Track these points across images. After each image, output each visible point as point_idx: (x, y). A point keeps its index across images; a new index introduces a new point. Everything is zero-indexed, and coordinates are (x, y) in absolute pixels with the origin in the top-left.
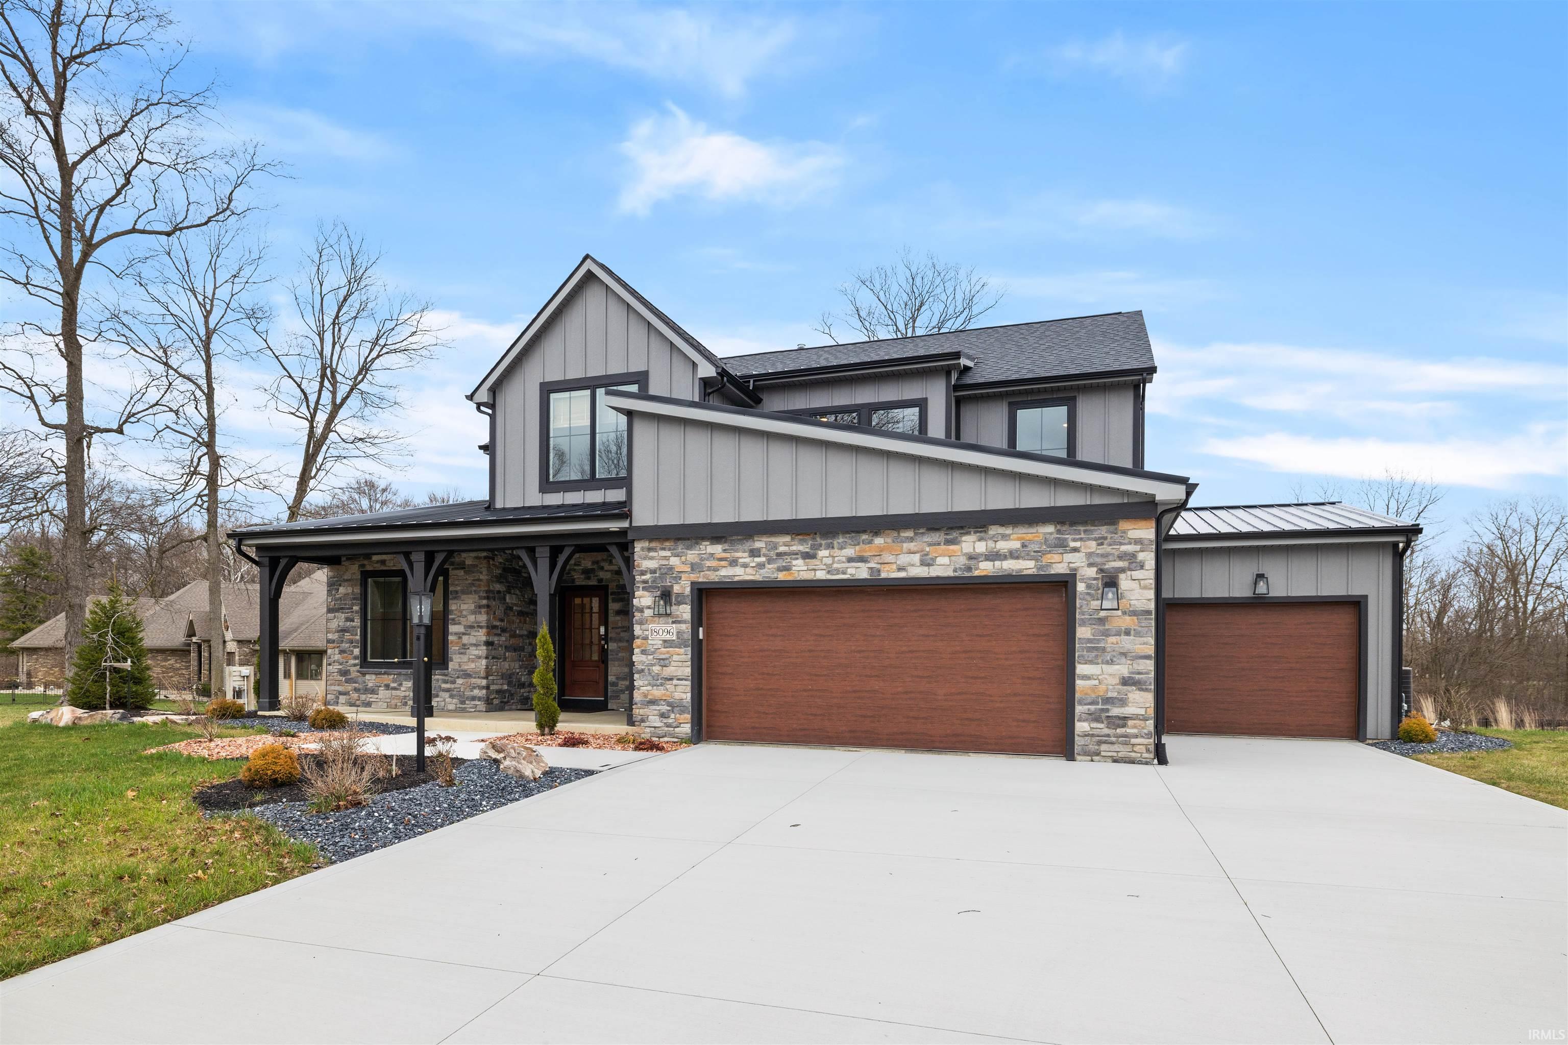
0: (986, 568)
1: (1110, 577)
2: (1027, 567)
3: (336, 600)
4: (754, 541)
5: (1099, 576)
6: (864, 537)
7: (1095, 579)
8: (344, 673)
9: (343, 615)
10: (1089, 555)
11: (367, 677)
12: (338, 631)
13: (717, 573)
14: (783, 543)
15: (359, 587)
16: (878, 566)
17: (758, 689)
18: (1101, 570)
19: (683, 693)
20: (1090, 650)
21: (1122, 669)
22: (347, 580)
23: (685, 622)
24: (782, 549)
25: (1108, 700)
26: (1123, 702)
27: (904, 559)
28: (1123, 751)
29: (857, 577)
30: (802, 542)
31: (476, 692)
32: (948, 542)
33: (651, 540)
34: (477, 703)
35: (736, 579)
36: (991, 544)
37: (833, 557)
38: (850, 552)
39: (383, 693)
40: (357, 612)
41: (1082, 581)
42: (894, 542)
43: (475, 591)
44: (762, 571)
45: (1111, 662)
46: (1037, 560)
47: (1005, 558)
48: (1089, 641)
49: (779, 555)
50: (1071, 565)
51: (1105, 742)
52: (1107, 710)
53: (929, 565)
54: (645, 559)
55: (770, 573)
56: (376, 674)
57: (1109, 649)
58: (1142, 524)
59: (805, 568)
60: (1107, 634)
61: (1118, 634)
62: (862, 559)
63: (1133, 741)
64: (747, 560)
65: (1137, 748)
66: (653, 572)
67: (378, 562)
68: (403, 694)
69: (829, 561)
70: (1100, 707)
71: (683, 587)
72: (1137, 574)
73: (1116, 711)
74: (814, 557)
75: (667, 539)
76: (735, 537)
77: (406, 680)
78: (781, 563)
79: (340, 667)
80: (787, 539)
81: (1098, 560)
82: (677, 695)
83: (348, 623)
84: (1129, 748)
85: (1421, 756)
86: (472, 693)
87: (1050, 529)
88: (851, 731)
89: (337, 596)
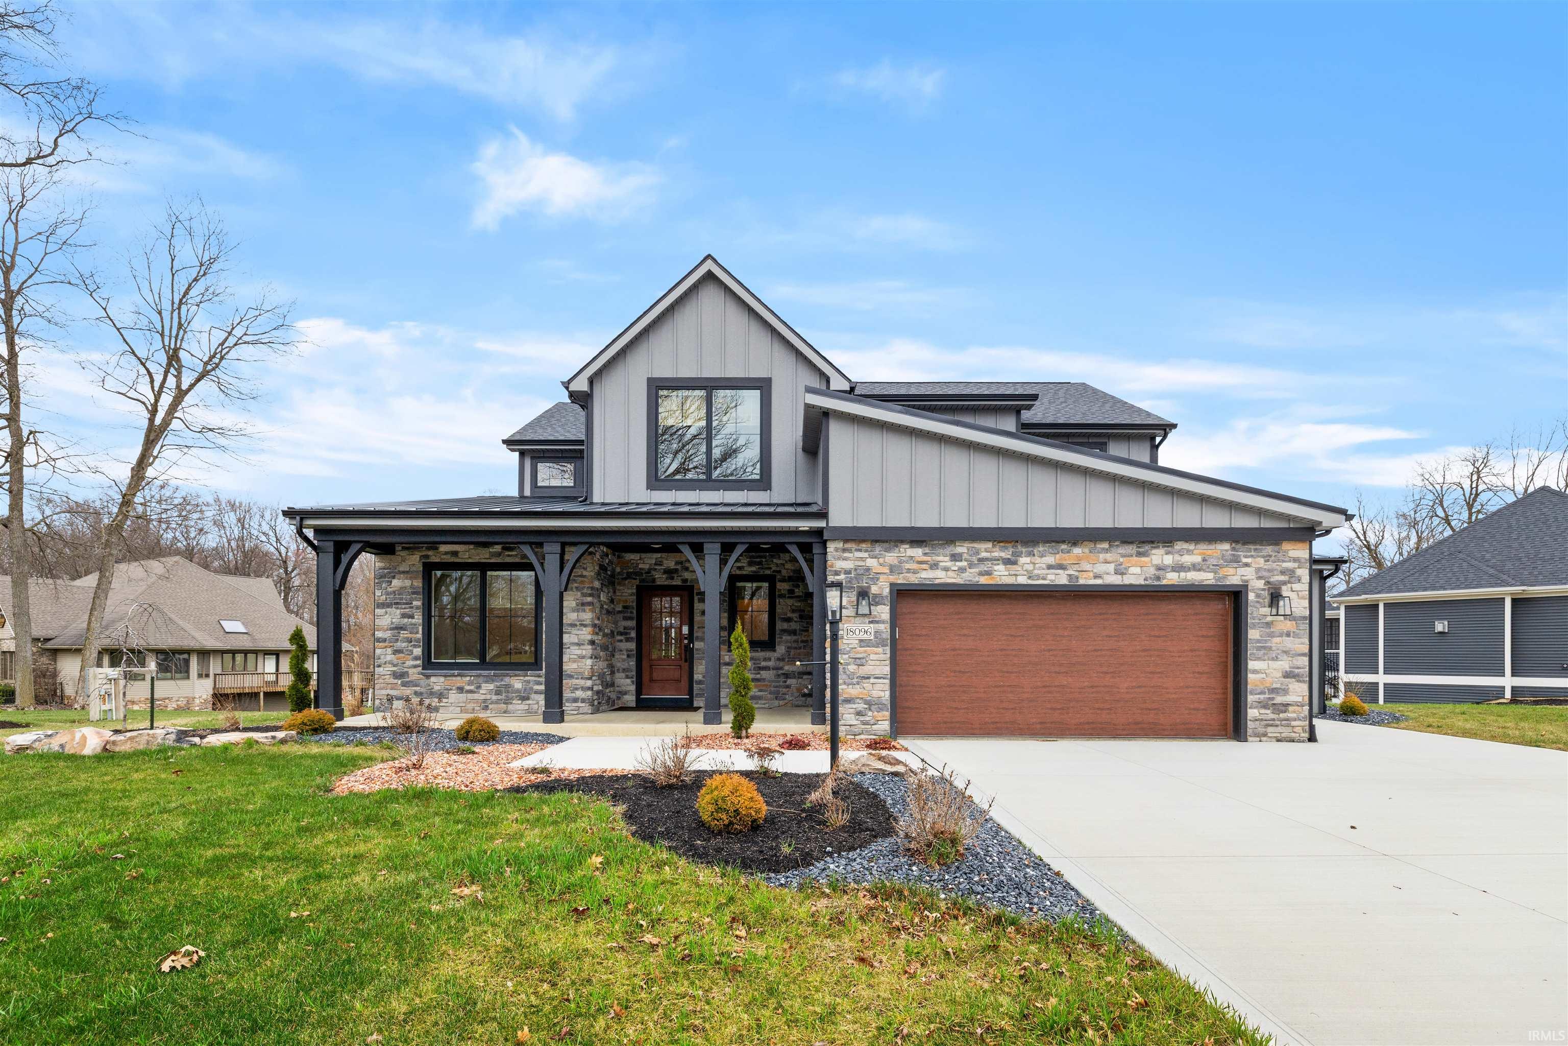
0: (1172, 578)
1: (1275, 589)
2: (1206, 578)
3: (388, 594)
4: (955, 546)
5: (1266, 587)
6: (1064, 547)
7: (1264, 590)
8: (400, 676)
9: (398, 611)
10: (1258, 570)
11: (433, 679)
12: (391, 629)
13: (918, 575)
14: (985, 549)
15: (421, 580)
16: (1076, 574)
17: (950, 686)
18: (1268, 583)
19: (882, 691)
20: (1259, 649)
21: (1284, 664)
22: (404, 572)
23: (883, 622)
24: (984, 555)
25: (1273, 691)
26: (1286, 692)
27: (1100, 568)
28: (1286, 732)
29: (1057, 582)
30: (1003, 549)
31: (579, 694)
32: (1139, 554)
33: (846, 541)
34: (580, 704)
35: (937, 581)
36: (1177, 557)
37: (1034, 564)
38: (1050, 560)
39: (454, 696)
40: (417, 608)
41: (1253, 591)
42: (1090, 552)
43: (577, 588)
44: (964, 575)
45: (1276, 659)
46: (1215, 573)
47: (1189, 570)
48: (1258, 641)
49: (981, 560)
50: (1244, 578)
51: (1272, 725)
52: (1273, 699)
53: (1122, 574)
54: (839, 559)
55: (971, 577)
56: (445, 676)
57: (1274, 648)
58: (1300, 545)
59: (1007, 573)
60: (1272, 635)
61: (1281, 635)
62: (1061, 567)
63: (1293, 723)
64: (949, 564)
65: (1296, 730)
66: (848, 572)
67: (446, 553)
68: (483, 697)
69: (1030, 567)
70: (1267, 696)
71: (881, 588)
72: (1296, 586)
73: (1279, 699)
74: (1015, 563)
75: (864, 541)
76: (936, 542)
77: (486, 682)
78: (983, 567)
79: (395, 669)
80: (989, 545)
81: (1265, 574)
82: (875, 694)
83: (406, 620)
84: (1290, 729)
85: (1402, 725)
86: (573, 695)
87: (1226, 546)
88: (1041, 723)
89: (390, 590)
